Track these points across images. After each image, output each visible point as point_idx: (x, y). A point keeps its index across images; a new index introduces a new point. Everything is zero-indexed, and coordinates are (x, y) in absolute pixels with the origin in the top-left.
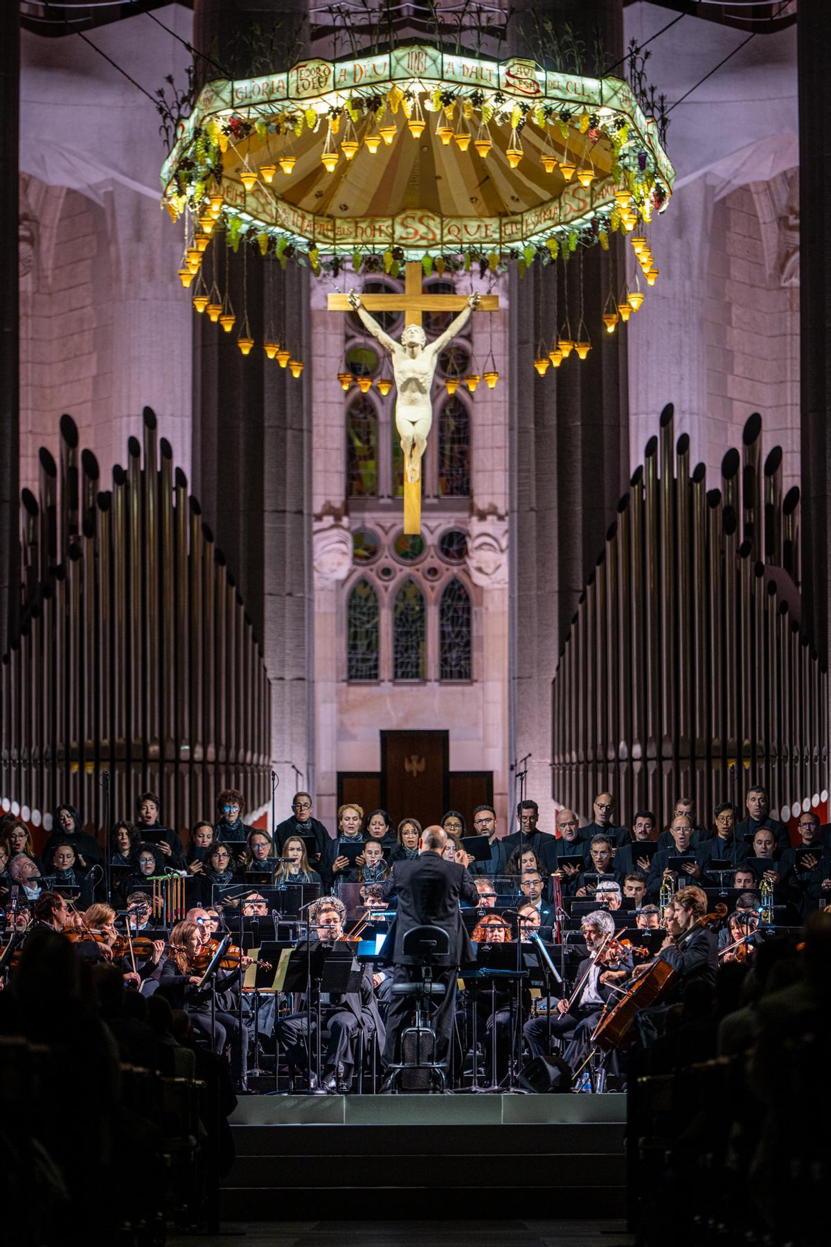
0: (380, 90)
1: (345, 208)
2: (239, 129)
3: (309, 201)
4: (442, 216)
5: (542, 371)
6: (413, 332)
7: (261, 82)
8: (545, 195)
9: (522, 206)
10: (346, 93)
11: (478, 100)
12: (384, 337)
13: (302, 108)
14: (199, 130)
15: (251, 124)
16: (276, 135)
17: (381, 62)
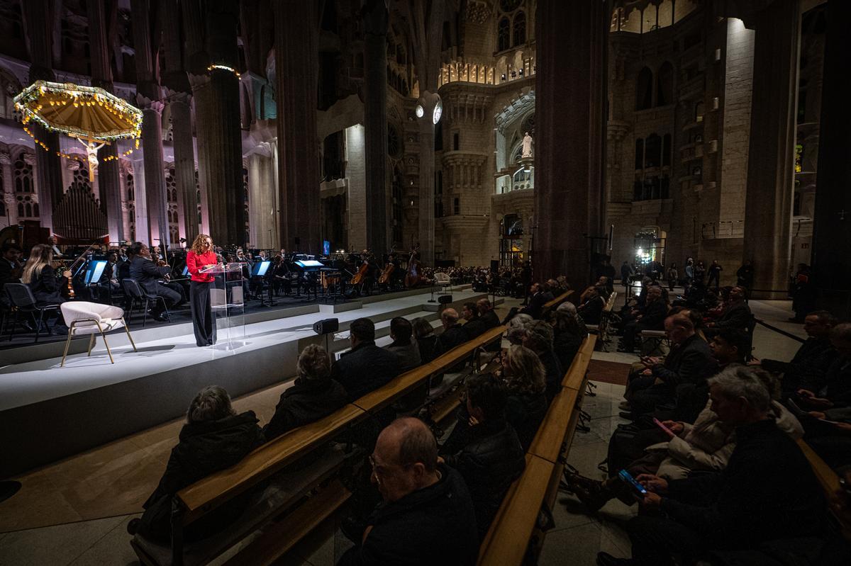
0: (92, 94)
1: (58, 121)
2: (48, 92)
3: (50, 117)
4: (81, 129)
5: (106, 161)
6: (92, 144)
7: (55, 84)
8: (107, 130)
9: (101, 131)
10: (81, 92)
11: (114, 102)
12: (84, 144)
13: (68, 92)
14: (35, 90)
15: (52, 92)
16: (60, 96)
17: (92, 89)
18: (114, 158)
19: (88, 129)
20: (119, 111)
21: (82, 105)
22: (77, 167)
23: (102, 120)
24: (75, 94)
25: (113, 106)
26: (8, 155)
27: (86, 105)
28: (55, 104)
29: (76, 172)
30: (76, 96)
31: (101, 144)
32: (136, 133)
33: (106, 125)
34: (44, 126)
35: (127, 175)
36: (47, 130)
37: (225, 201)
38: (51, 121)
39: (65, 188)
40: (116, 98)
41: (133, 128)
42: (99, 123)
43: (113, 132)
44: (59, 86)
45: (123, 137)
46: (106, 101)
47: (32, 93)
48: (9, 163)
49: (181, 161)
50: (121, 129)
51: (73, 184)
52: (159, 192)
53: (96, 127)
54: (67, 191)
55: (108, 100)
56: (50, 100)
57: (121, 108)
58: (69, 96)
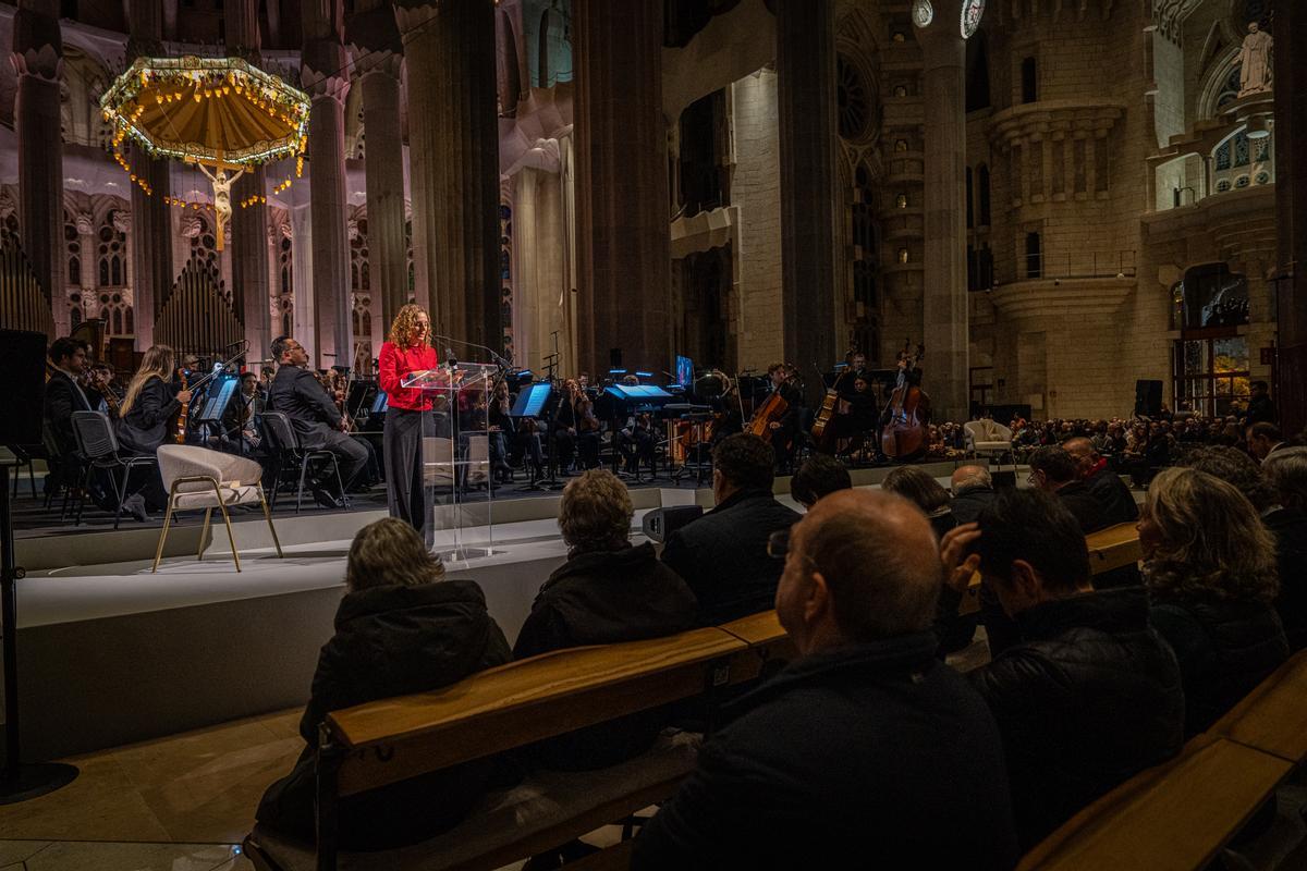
0: (224, 72)
1: (167, 136)
2: (154, 78)
3: (155, 130)
4: (205, 146)
5: (244, 206)
6: (221, 175)
7: (166, 60)
8: (247, 144)
9: (237, 147)
10: (207, 71)
11: (261, 85)
12: (209, 175)
13: (186, 74)
14: (134, 77)
15: (160, 78)
16: (172, 84)
17: (224, 61)
18: (259, 200)
19: (217, 146)
20: (268, 102)
21: (208, 96)
22: (195, 231)
23: (239, 125)
24: (196, 76)
25: (259, 91)
26: (90, 216)
27: (214, 95)
28: (165, 100)
29: (194, 241)
30: (198, 80)
31: (236, 172)
32: (297, 145)
33: (247, 133)
34: (146, 147)
35: (281, 240)
36: (152, 155)
37: (463, 279)
38: (157, 136)
39: (177, 272)
40: (265, 75)
41: (291, 134)
42: (233, 129)
43: (258, 148)
44: (171, 64)
45: (276, 156)
46: (247, 84)
47: (128, 84)
48: (91, 233)
49: (380, 198)
50: (272, 139)
51: (189, 263)
52: (337, 270)
53: (231, 139)
54: (179, 278)
55: (251, 81)
56: (156, 94)
57: (272, 94)
58: (187, 80)
